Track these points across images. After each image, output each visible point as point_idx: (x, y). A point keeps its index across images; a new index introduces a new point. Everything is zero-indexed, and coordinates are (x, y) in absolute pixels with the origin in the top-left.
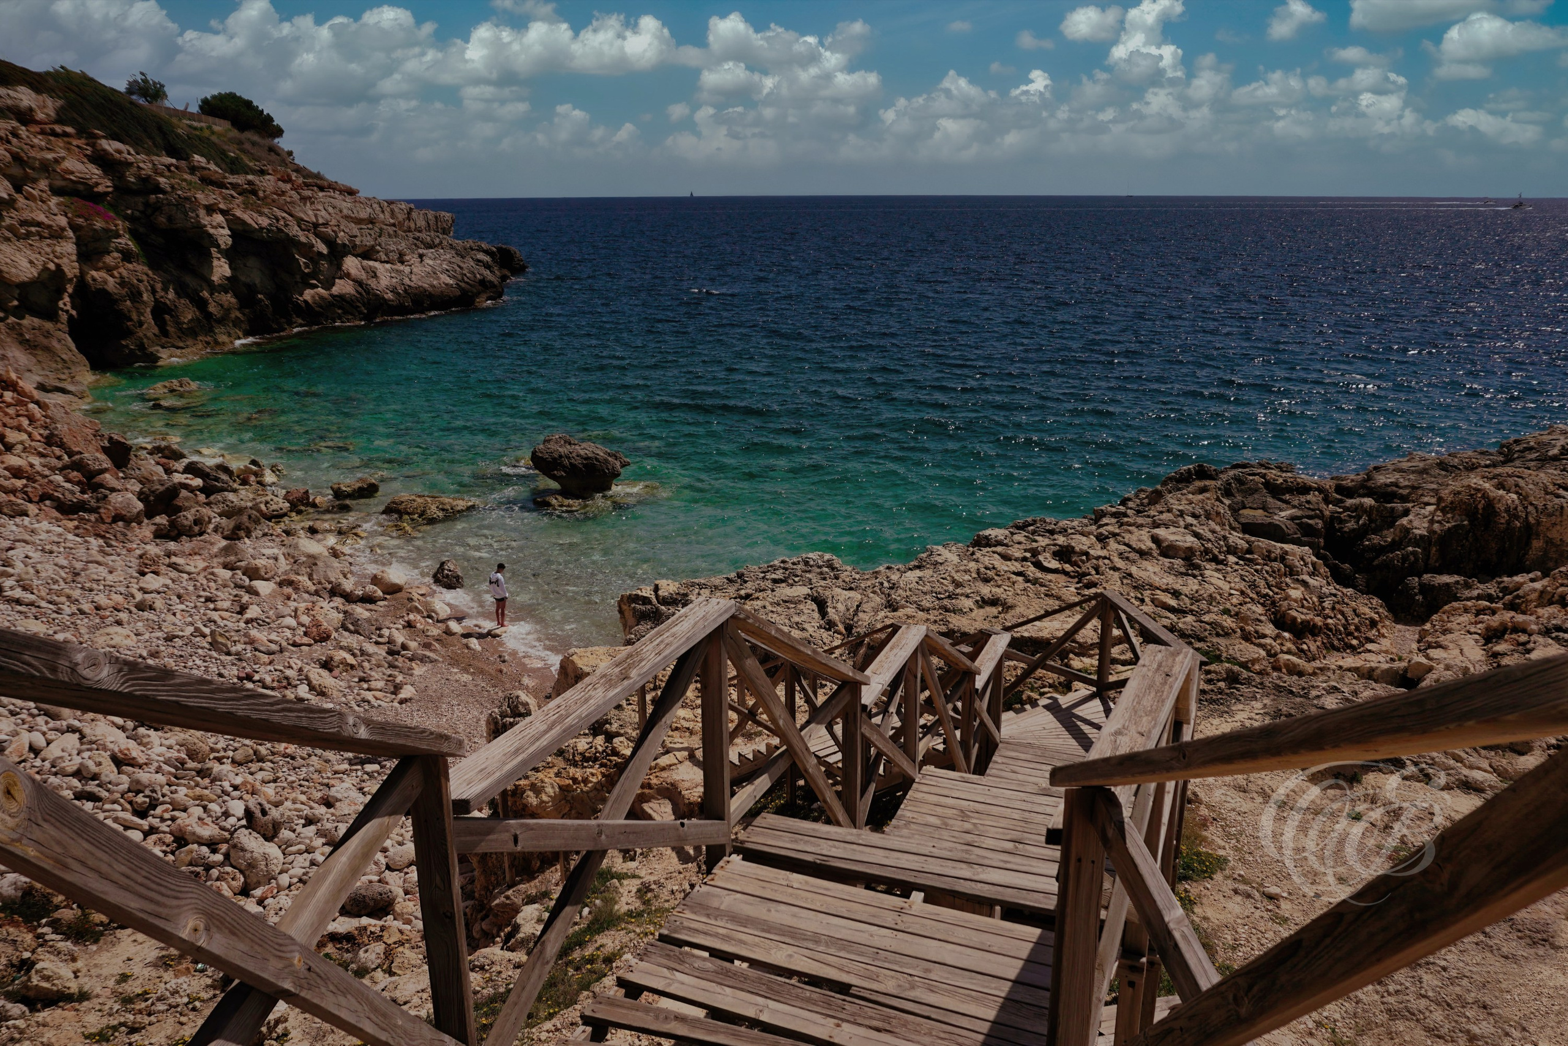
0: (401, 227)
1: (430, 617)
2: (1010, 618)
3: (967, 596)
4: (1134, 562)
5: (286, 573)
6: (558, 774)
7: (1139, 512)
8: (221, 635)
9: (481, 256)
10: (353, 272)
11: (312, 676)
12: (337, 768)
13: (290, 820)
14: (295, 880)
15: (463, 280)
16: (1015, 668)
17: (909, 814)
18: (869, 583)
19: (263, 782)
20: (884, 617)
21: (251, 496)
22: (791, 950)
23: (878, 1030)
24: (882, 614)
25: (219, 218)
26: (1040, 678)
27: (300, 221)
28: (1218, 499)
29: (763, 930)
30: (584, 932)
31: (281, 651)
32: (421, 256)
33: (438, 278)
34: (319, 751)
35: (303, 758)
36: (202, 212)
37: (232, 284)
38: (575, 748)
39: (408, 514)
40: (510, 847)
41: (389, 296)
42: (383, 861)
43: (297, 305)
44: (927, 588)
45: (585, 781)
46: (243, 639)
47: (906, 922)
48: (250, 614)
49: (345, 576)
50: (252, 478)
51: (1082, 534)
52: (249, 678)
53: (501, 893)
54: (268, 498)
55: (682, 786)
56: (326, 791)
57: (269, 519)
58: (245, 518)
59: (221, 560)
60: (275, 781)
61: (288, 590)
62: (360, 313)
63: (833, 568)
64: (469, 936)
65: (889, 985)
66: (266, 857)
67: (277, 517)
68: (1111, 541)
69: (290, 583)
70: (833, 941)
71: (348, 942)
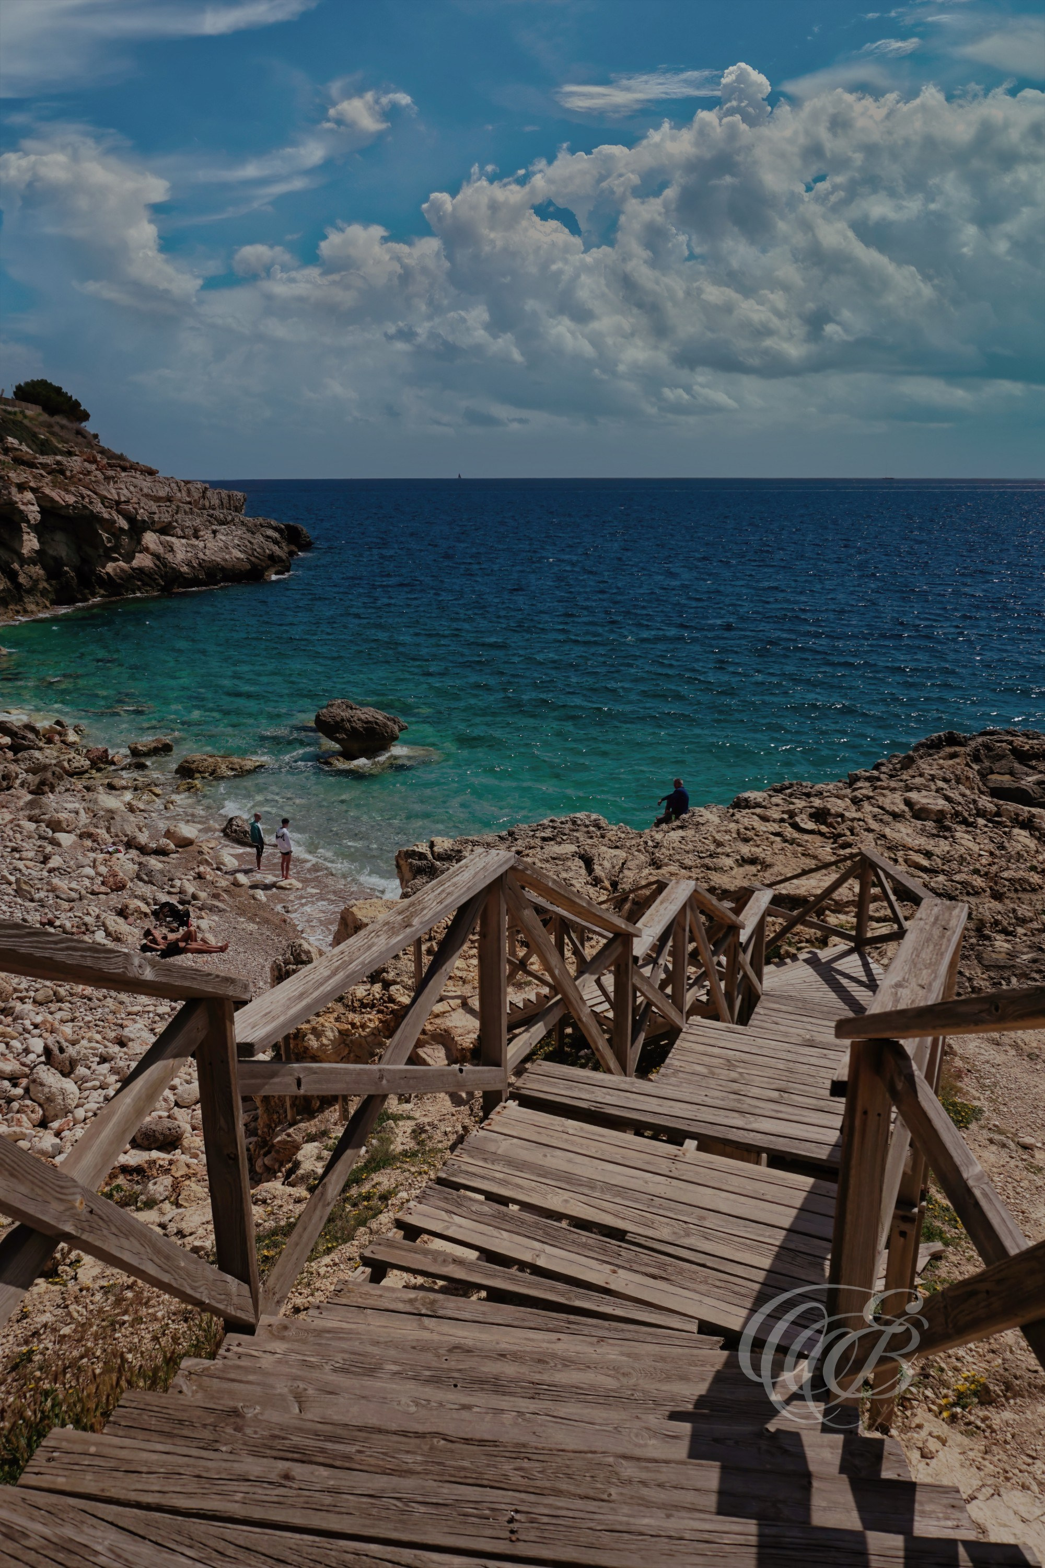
0: (197, 505)
1: (219, 869)
2: (769, 877)
3: (728, 855)
4: (888, 824)
5: (85, 826)
6: (338, 1019)
7: (891, 776)
8: (25, 883)
9: (270, 532)
10: (152, 546)
11: (108, 923)
12: (130, 1009)
13: (86, 1058)
14: (90, 1114)
15: (253, 555)
16: (776, 923)
17: (677, 1063)
18: (634, 842)
19: (63, 1021)
20: (649, 874)
21: (55, 754)
22: (567, 1195)
23: (654, 1277)
24: (646, 872)
25: (29, 496)
26: (797, 934)
27: (103, 499)
28: (967, 765)
29: (540, 1175)
30: (361, 1170)
31: (81, 899)
32: (214, 532)
33: (230, 553)
34: (113, 993)
35: (99, 1000)
36: (14, 490)
37: (40, 557)
38: (353, 994)
39: (200, 772)
40: (293, 1090)
41: (185, 569)
42: (172, 1098)
43: (100, 577)
44: (690, 847)
45: (363, 1026)
46: (46, 887)
47: (680, 1169)
48: (52, 864)
49: (140, 830)
50: (57, 738)
51: (838, 797)
52: (51, 923)
53: (283, 1130)
54: (71, 756)
55: (455, 1033)
56: (119, 1031)
57: (71, 775)
58: (49, 775)
59: (27, 813)
60: (72, 1020)
61: (88, 843)
62: (158, 584)
63: (599, 828)
64: (252, 1170)
65: (665, 1233)
66: (63, 1092)
67: (78, 773)
68: (866, 804)
69: (90, 835)
70: (609, 1187)
71: (138, 1174)
